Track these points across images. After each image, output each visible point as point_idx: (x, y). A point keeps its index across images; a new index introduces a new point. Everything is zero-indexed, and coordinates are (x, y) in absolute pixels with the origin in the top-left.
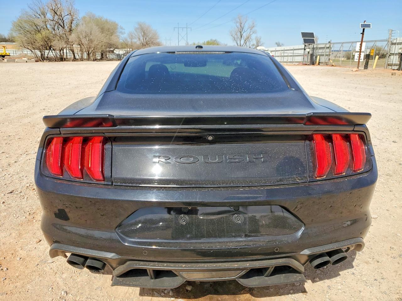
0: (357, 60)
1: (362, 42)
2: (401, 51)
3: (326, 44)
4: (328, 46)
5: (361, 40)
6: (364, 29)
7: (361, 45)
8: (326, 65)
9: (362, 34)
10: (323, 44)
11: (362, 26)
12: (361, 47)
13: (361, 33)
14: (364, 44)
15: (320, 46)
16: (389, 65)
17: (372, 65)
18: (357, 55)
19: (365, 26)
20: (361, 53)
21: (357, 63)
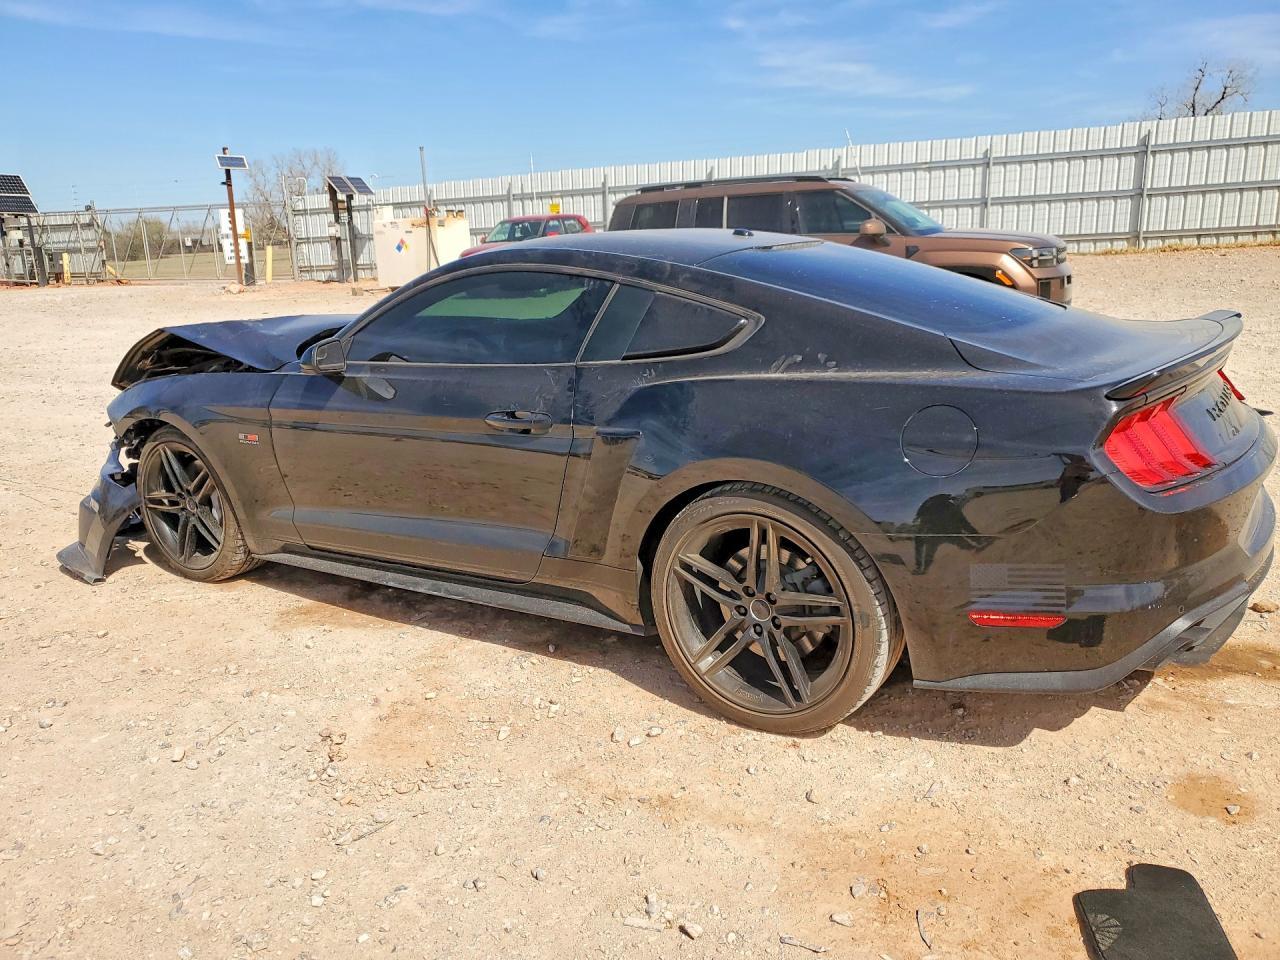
0: (233, 261)
1: (232, 206)
2: (334, 232)
3: (77, 214)
4: (85, 219)
5: (227, 202)
6: (228, 172)
7: (232, 215)
8: (99, 281)
9: (225, 187)
10: (66, 214)
11: (223, 161)
12: (233, 222)
13: (223, 183)
14: (239, 213)
15: (52, 221)
16: (302, 270)
17: (263, 273)
18: (227, 244)
19: (230, 163)
20: (240, 241)
21: (235, 266)
